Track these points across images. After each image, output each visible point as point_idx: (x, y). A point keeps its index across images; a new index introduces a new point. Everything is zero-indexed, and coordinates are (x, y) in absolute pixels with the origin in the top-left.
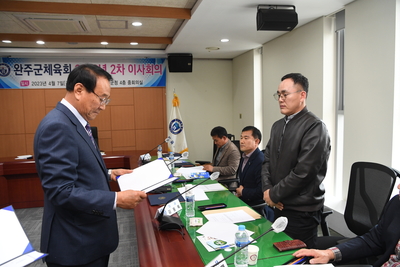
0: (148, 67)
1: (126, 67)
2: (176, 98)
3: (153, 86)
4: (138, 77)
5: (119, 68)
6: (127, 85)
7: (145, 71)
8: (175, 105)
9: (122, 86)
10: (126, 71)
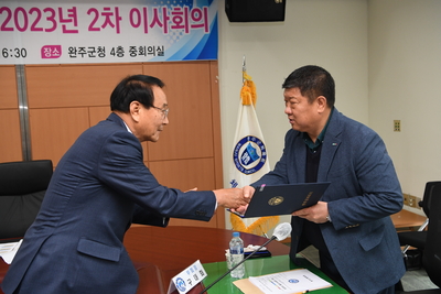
0: (177, 14)
1: (124, 13)
2: (249, 83)
3: (188, 60)
4: (154, 38)
5: (108, 15)
6: (127, 58)
7: (170, 23)
8: (246, 103)
9: (116, 60)
10: (125, 23)
